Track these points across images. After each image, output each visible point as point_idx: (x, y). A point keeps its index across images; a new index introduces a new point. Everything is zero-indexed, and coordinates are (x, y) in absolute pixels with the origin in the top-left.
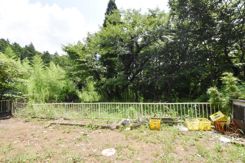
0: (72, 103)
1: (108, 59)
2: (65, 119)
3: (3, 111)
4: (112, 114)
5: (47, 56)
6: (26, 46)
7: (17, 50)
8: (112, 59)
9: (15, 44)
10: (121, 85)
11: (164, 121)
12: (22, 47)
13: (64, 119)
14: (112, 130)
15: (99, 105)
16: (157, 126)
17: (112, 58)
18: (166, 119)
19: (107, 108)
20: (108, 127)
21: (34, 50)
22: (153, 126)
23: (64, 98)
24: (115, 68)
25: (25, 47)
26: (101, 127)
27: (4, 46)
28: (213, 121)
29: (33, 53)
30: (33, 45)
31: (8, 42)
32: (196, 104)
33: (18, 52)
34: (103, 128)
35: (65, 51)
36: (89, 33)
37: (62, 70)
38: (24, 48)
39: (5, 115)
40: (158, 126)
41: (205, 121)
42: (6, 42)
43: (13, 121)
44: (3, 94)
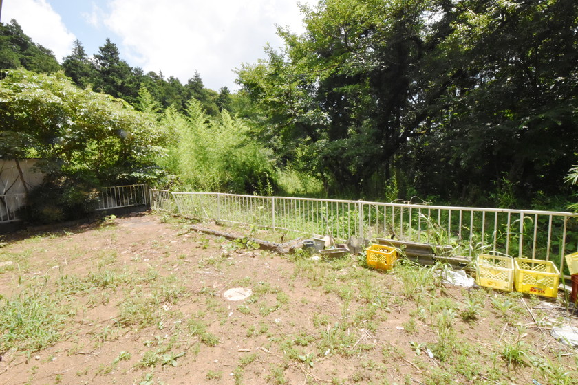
0: (230, 194)
1: (335, 89)
2: (218, 224)
3: (138, 202)
4: (312, 222)
5: (225, 98)
6: (190, 81)
7: (174, 93)
8: (343, 90)
9: (172, 78)
10: (360, 155)
11: (409, 253)
12: (184, 85)
13: (216, 223)
14: (280, 254)
15: (273, 200)
16: (383, 263)
17: (345, 87)
18: (419, 248)
19: (310, 209)
20: (274, 247)
21: (201, 88)
22: (372, 259)
23: (242, 184)
24: (352, 113)
25: (187, 83)
26: (259, 246)
27: (154, 86)
28: (571, 274)
29: (201, 94)
30: (200, 77)
31: (162, 76)
32: (525, 215)
33: (176, 94)
34: (263, 247)
35: (239, 84)
36: (279, 29)
37: (244, 125)
38: (186, 86)
39: (142, 209)
40: (386, 262)
41: (548, 268)
42: (157, 77)
43: (148, 220)
44: (131, 173)
